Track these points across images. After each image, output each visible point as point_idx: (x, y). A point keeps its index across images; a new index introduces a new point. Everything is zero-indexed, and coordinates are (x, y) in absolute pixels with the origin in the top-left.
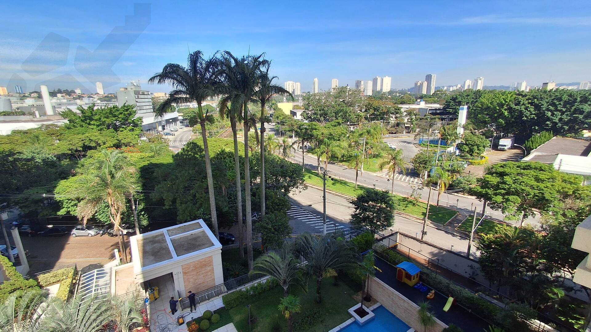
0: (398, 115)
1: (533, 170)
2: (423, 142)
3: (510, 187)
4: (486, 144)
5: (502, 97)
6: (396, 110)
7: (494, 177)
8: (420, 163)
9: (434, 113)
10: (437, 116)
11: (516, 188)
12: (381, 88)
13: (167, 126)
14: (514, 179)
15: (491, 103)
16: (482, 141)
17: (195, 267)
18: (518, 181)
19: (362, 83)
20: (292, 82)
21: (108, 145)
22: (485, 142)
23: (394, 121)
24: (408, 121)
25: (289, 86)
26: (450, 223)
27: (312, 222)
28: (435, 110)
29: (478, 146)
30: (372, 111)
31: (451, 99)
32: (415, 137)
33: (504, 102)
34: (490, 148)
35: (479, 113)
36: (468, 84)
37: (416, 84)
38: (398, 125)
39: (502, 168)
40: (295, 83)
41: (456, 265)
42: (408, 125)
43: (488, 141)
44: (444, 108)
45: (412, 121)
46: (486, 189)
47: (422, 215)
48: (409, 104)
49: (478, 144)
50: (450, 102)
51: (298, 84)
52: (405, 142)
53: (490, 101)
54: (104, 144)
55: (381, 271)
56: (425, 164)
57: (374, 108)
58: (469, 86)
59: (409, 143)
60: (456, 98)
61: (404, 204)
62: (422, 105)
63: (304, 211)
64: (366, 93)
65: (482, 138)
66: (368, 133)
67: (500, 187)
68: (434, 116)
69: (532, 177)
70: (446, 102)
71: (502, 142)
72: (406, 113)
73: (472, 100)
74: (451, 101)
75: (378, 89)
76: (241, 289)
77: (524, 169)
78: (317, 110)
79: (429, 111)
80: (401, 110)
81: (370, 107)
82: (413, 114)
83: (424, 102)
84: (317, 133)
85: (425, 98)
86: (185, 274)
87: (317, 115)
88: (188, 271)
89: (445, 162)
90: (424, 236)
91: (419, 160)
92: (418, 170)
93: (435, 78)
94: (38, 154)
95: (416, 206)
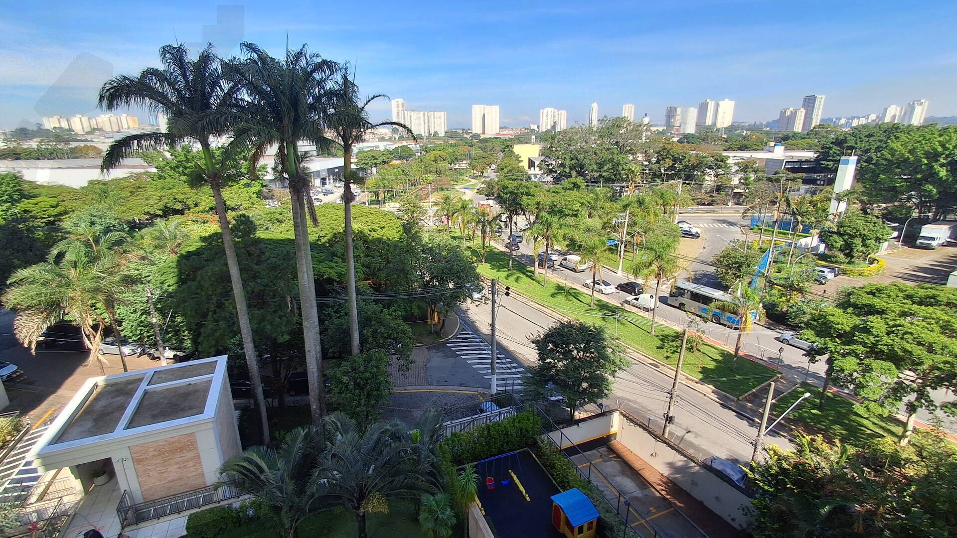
0: (720, 171)
1: (943, 307)
2: (759, 224)
3: (877, 341)
4: (883, 235)
5: (939, 139)
6: (718, 161)
7: (848, 316)
8: (728, 266)
9: (796, 168)
10: (799, 175)
11: (892, 345)
12: (714, 121)
13: (329, 179)
14: (891, 323)
15: (912, 152)
16: (875, 229)
17: (159, 451)
18: (898, 330)
19: (679, 111)
20: (552, 109)
21: (201, 208)
22: (881, 230)
23: (711, 181)
24: (740, 182)
25: (547, 115)
26: (754, 395)
27: (484, 366)
28: (798, 164)
29: (864, 238)
30: (669, 162)
31: (832, 143)
32: (743, 213)
33: (940, 149)
34: (899, 241)
35: (884, 172)
36: (893, 114)
37: (783, 113)
38: (719, 189)
39: (870, 296)
40: (558, 111)
41: (717, 499)
42: (739, 190)
43: (887, 229)
44: (817, 160)
45: (747, 182)
46: (827, 339)
47: (700, 372)
48: (755, 150)
49: (865, 235)
50: (830, 148)
51: (564, 113)
52: (724, 222)
53: (909, 148)
54: (195, 207)
55: (528, 499)
56: (739, 268)
57: (673, 156)
58: (894, 117)
59: (731, 224)
60: (845, 141)
61: (673, 346)
62: (779, 153)
63: (481, 342)
64: (684, 130)
65: (875, 223)
66: (640, 203)
67: (855, 338)
68: (795, 175)
69: (937, 323)
70: (823, 148)
71: (927, 230)
72: (738, 168)
73: (879, 144)
74: (832, 146)
75: (709, 121)
76: (231, 504)
77: (920, 303)
78: (565, 158)
79: (787, 164)
80: (727, 162)
81: (666, 155)
82: (751, 170)
83: (783, 148)
84: (529, 202)
85: (793, 139)
86: (137, 461)
87: (565, 167)
88: (144, 457)
89: (788, 266)
90: (668, 425)
91: (727, 261)
92: (723, 278)
93: (823, 102)
94: (101, 218)
95: (696, 352)
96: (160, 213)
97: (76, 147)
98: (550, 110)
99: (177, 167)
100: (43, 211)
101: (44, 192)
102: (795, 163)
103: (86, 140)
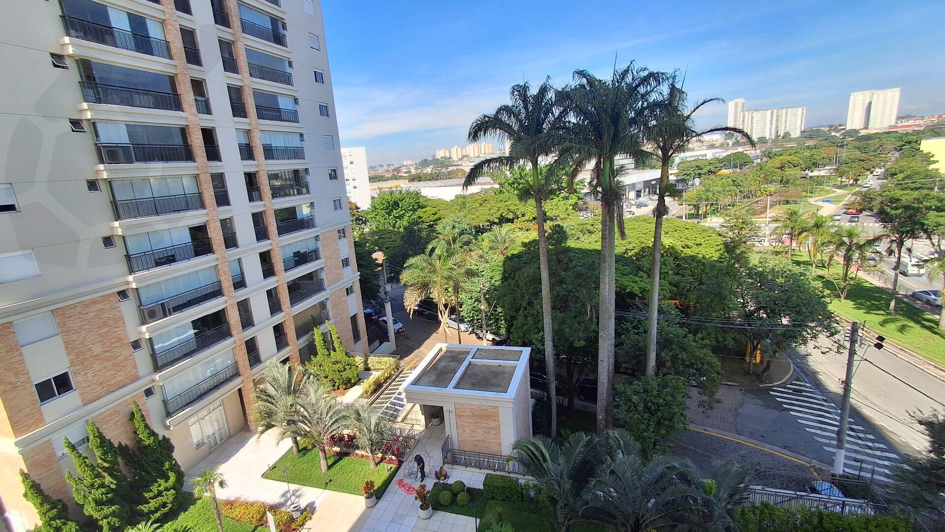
13: (645, 192)
17: (473, 413)
27: (825, 433)
54: (522, 217)
76: (518, 479)
86: (458, 416)
88: (462, 414)
96: (497, 221)
97: (451, 171)
99: (513, 183)
100: (428, 217)
101: (429, 203)
103: (458, 165)
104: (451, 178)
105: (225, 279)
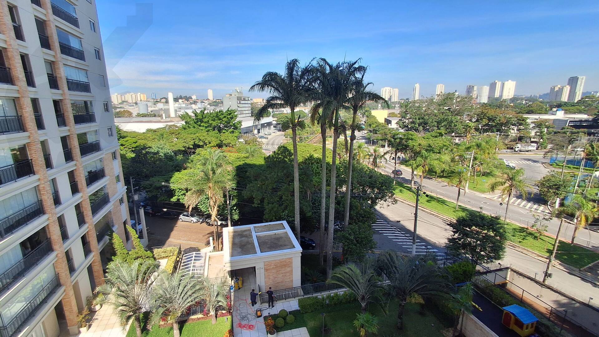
0: (522, 127)
2: (556, 162)
6: (520, 120)
8: (550, 187)
9: (578, 125)
10: (581, 129)
12: (500, 94)
13: (262, 130)
17: (276, 265)
19: (475, 88)
20: (389, 88)
21: (212, 144)
23: (515, 133)
24: (536, 135)
25: (385, 92)
26: (590, 268)
27: (399, 240)
28: (579, 122)
30: (485, 121)
32: (544, 155)
37: (552, 89)
38: (521, 139)
40: (393, 89)
41: (594, 324)
42: (535, 140)
44: (594, 120)
45: (542, 134)
47: (547, 252)
48: (539, 113)
51: (396, 90)
52: (529, 160)
54: (210, 144)
55: (480, 310)
56: (558, 189)
57: (488, 117)
59: (535, 161)
61: (521, 235)
62: (560, 115)
63: (392, 226)
64: (480, 100)
66: (478, 147)
68: (578, 130)
72: (534, 125)
75: (497, 95)
76: (317, 296)
78: (416, 118)
79: (570, 122)
80: (527, 121)
81: (483, 116)
82: (544, 126)
83: (563, 112)
84: (414, 143)
85: (565, 106)
86: (266, 270)
87: (415, 124)
88: (269, 268)
89: (589, 189)
90: (547, 279)
91: (548, 184)
92: (545, 195)
93: (584, 81)
94: (162, 149)
95: (539, 240)
96: (192, 147)
97: (119, 111)
98: (388, 89)
100: (130, 145)
102: (576, 122)
103: (121, 108)
104: (120, 117)
105: (48, 198)
